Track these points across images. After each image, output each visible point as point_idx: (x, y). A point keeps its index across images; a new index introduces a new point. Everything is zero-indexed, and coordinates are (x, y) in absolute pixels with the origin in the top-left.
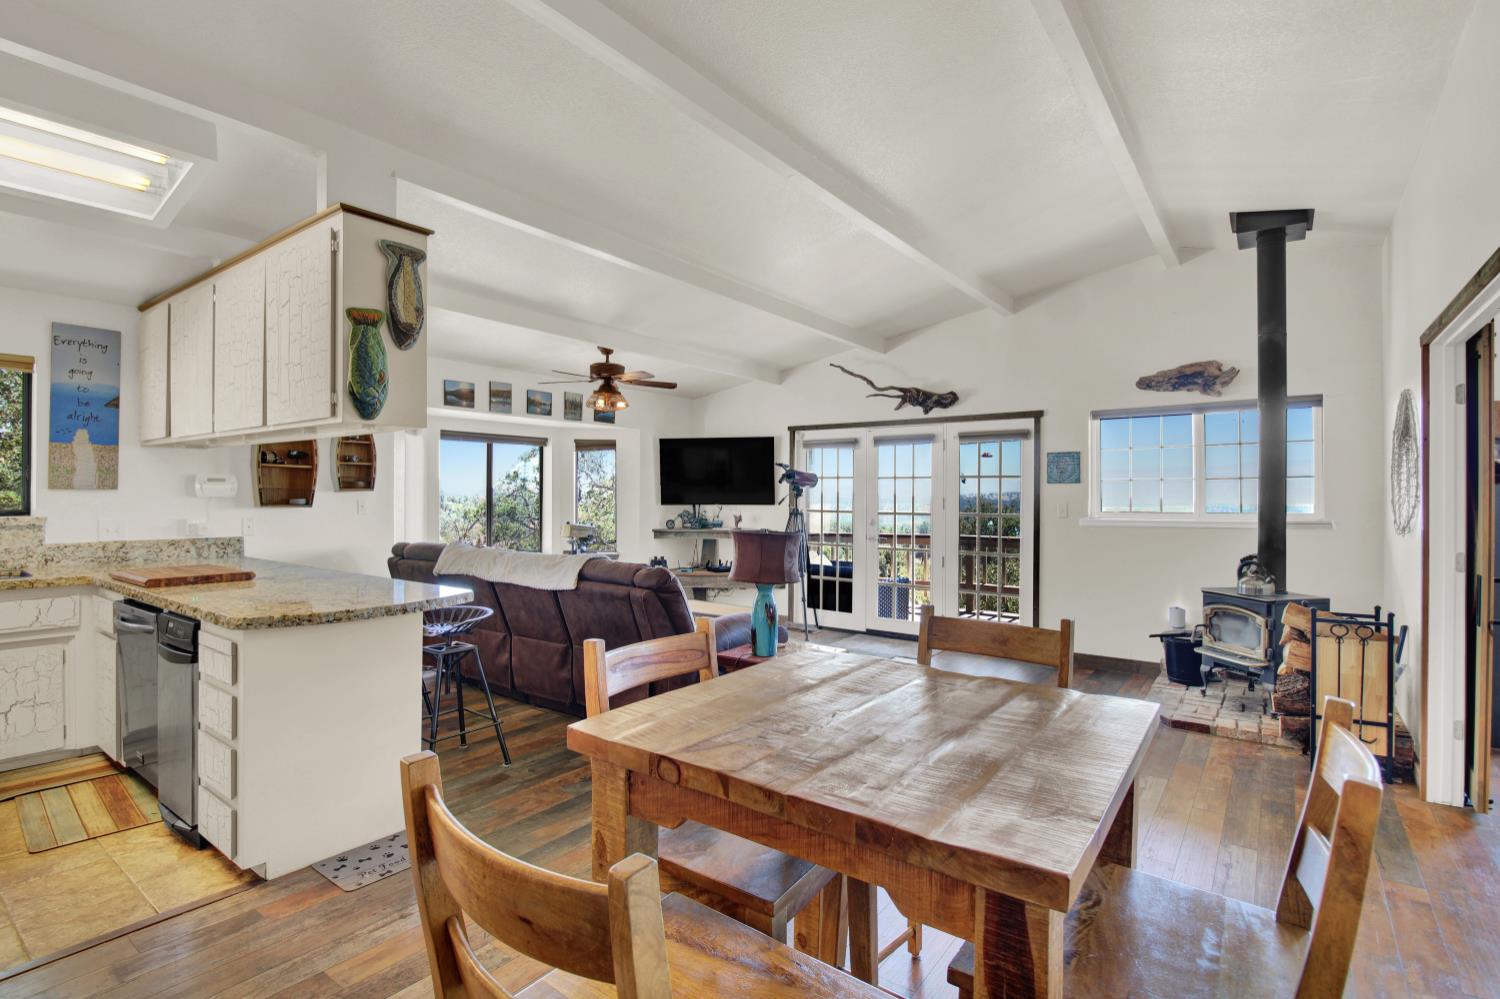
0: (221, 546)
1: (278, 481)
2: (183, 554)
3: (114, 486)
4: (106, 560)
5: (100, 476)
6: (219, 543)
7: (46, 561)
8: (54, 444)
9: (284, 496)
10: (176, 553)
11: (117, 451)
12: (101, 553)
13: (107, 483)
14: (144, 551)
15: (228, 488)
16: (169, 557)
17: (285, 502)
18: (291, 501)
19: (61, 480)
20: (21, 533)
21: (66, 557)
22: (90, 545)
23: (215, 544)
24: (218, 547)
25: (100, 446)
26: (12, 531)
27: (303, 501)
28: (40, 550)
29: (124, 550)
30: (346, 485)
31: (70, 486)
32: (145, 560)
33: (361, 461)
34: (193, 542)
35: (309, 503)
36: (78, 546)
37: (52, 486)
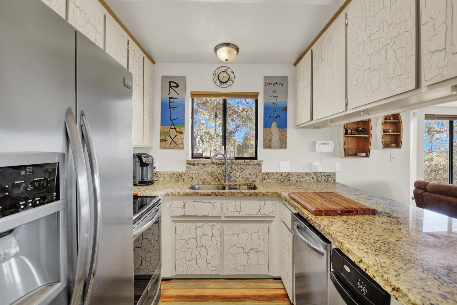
0: (326, 176)
1: (352, 144)
2: (311, 179)
3: (285, 147)
4: (282, 180)
5: (280, 142)
6: (326, 175)
7: (262, 179)
8: (266, 129)
9: (354, 151)
10: (308, 178)
11: (287, 131)
12: (280, 177)
13: (283, 145)
14: (296, 177)
15: (329, 148)
16: (306, 180)
17: (355, 155)
18: (358, 154)
19: (268, 145)
20: (255, 167)
21: (269, 178)
22: (277, 173)
23: (324, 175)
24: (325, 177)
25: (280, 129)
26: (252, 166)
27: (364, 154)
28: (260, 174)
29: (288, 176)
30: (386, 145)
31: (270, 147)
32: (296, 181)
33: (394, 132)
34: (315, 174)
35: (367, 156)
36: (273, 174)
37: (265, 147)
